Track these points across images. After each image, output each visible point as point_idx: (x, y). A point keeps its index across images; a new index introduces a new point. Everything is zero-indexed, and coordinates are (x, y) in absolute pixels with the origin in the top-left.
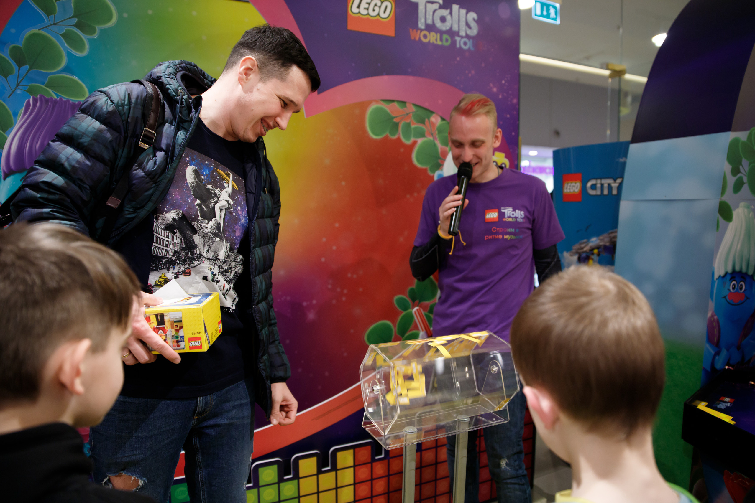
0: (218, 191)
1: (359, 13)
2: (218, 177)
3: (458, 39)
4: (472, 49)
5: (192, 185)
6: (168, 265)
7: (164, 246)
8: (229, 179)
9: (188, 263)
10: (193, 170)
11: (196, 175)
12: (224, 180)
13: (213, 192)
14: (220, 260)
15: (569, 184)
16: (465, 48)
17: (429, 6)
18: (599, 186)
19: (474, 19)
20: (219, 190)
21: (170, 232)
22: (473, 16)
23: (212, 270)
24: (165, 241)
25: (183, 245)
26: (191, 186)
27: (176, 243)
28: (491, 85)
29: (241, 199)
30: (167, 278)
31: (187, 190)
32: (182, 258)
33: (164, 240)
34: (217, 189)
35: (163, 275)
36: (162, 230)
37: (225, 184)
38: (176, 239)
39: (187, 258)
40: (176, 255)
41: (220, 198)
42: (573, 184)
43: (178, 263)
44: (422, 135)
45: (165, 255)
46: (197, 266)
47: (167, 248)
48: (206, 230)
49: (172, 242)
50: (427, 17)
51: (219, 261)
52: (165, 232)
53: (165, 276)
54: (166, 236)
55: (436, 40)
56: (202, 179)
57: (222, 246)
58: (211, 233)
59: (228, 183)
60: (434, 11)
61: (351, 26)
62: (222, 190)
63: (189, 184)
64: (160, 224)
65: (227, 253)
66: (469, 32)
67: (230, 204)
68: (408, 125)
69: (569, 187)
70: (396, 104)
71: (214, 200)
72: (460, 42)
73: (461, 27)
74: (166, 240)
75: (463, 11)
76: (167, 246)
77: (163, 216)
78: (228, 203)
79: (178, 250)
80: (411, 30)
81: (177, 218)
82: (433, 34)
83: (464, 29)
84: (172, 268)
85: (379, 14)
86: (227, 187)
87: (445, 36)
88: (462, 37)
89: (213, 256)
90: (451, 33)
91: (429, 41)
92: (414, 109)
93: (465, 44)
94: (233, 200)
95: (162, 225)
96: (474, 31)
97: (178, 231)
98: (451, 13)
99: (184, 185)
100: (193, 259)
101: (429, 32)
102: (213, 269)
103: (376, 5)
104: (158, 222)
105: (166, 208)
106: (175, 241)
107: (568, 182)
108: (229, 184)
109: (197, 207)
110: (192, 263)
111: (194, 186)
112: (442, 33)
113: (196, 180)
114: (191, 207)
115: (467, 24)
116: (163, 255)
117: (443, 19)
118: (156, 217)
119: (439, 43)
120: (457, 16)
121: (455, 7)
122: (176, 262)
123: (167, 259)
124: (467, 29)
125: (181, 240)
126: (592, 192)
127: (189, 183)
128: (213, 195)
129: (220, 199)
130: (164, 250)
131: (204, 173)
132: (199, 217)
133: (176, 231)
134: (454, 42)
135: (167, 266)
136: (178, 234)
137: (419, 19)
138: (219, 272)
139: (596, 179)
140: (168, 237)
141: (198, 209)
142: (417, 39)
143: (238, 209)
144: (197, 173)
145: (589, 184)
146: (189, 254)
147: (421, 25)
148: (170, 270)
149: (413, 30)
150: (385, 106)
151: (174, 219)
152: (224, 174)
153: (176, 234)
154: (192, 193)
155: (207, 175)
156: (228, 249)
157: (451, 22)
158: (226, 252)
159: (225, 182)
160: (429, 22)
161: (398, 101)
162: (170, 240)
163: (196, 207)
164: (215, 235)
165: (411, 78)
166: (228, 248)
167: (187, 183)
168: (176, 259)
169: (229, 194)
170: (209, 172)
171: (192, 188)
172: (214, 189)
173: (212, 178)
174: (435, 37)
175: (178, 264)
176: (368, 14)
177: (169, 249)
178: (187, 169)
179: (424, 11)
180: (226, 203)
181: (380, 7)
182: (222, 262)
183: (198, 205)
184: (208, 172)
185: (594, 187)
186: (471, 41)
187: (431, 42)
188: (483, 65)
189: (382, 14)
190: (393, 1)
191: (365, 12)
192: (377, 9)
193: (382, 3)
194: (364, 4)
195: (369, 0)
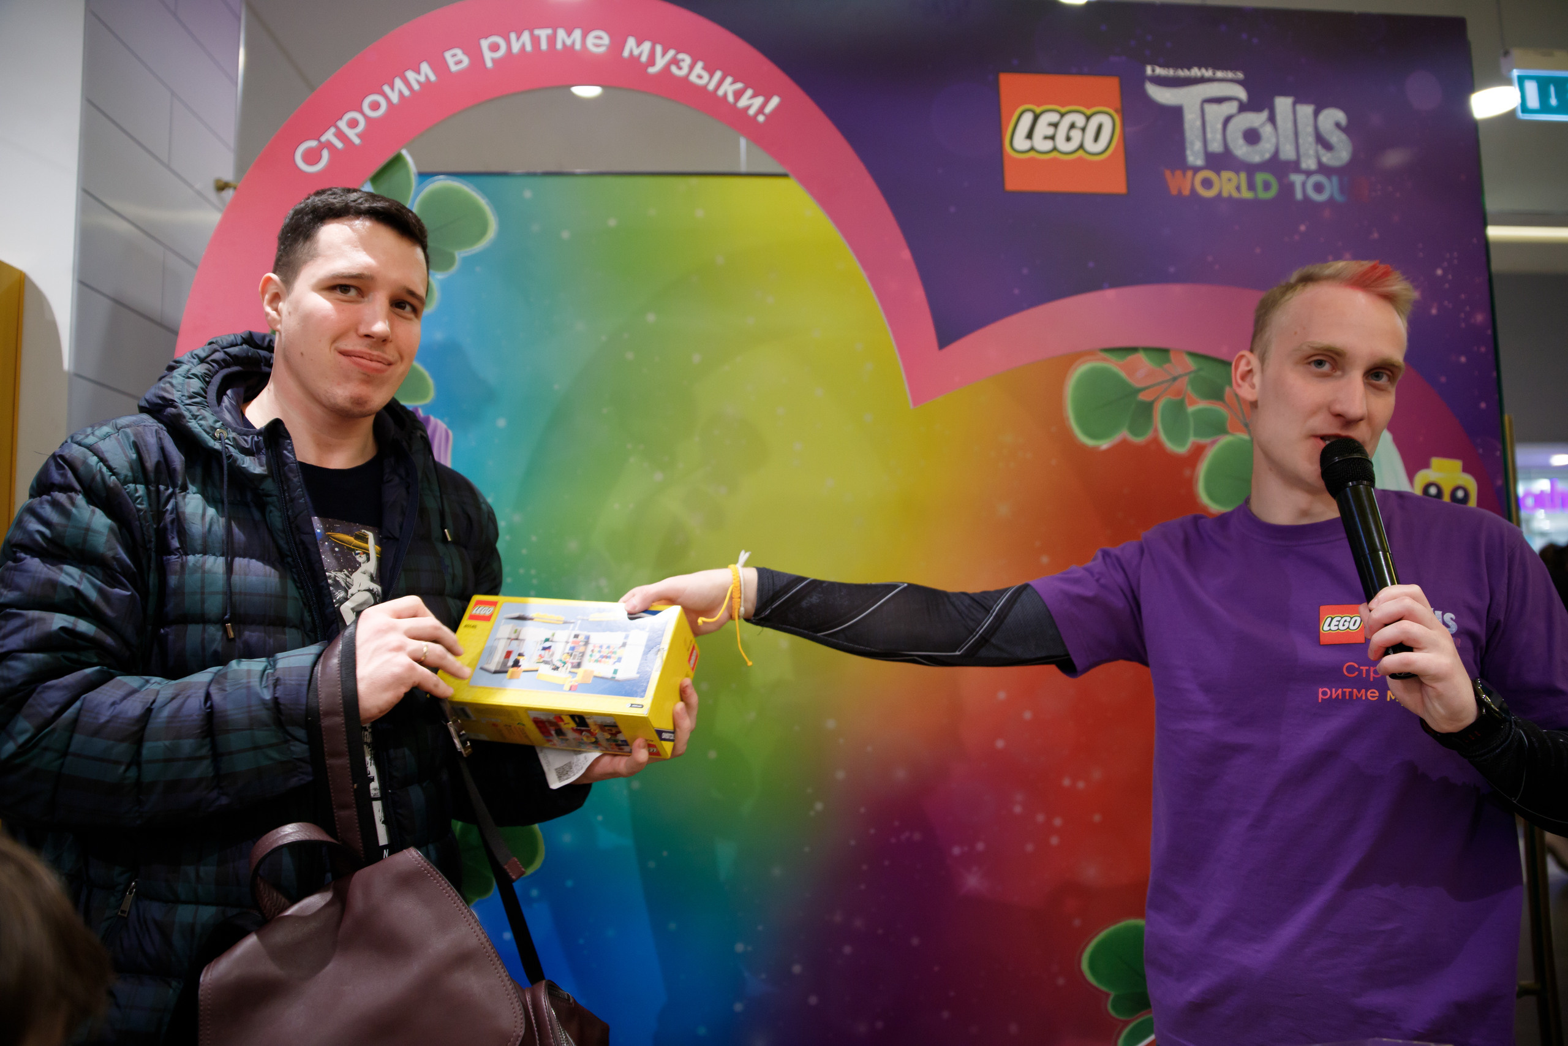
0: (344, 577)
1: (1032, 149)
3: (1297, 179)
4: (1339, 197)
8: (367, 543)
16: (1319, 198)
17: (1210, 108)
19: (1338, 125)
20: (346, 573)
22: (1333, 116)
34: (342, 571)
41: (350, 588)
44: (1220, 429)
50: (1209, 136)
55: (1238, 188)
59: (364, 553)
60: (1228, 120)
61: (1013, 183)
62: (352, 572)
66: (1327, 158)
68: (1178, 407)
70: (1142, 356)
73: (1302, 151)
75: (1306, 111)
78: (372, 594)
80: (1168, 173)
82: (1226, 175)
83: (1312, 152)
85: (1081, 147)
86: (364, 563)
87: (1260, 178)
88: (1308, 173)
90: (1277, 166)
91: (1220, 194)
92: (1191, 364)
93: (1319, 188)
96: (1342, 152)
98: (1272, 119)
101: (1218, 173)
103: (1072, 126)
108: (368, 554)
112: (1251, 169)
117: (1252, 136)
119: (1246, 194)
120: (1290, 125)
121: (1283, 104)
124: (1321, 151)
134: (1287, 189)
137: (1188, 145)
142: (1186, 192)
147: (1194, 156)
149: (1173, 174)
150: (1113, 365)
157: (1274, 140)
159: (358, 554)
160: (1216, 146)
161: (1146, 349)
165: (1177, 290)
169: (372, 576)
174: (1234, 183)
176: (1055, 149)
179: (1199, 123)
181: (1083, 130)
186: (1335, 179)
187: (1225, 194)
188: (1376, 235)
189: (1090, 146)
190: (1116, 111)
191: (1048, 145)
192: (1076, 134)
193: (1088, 118)
194: (1042, 129)
195: (1054, 117)
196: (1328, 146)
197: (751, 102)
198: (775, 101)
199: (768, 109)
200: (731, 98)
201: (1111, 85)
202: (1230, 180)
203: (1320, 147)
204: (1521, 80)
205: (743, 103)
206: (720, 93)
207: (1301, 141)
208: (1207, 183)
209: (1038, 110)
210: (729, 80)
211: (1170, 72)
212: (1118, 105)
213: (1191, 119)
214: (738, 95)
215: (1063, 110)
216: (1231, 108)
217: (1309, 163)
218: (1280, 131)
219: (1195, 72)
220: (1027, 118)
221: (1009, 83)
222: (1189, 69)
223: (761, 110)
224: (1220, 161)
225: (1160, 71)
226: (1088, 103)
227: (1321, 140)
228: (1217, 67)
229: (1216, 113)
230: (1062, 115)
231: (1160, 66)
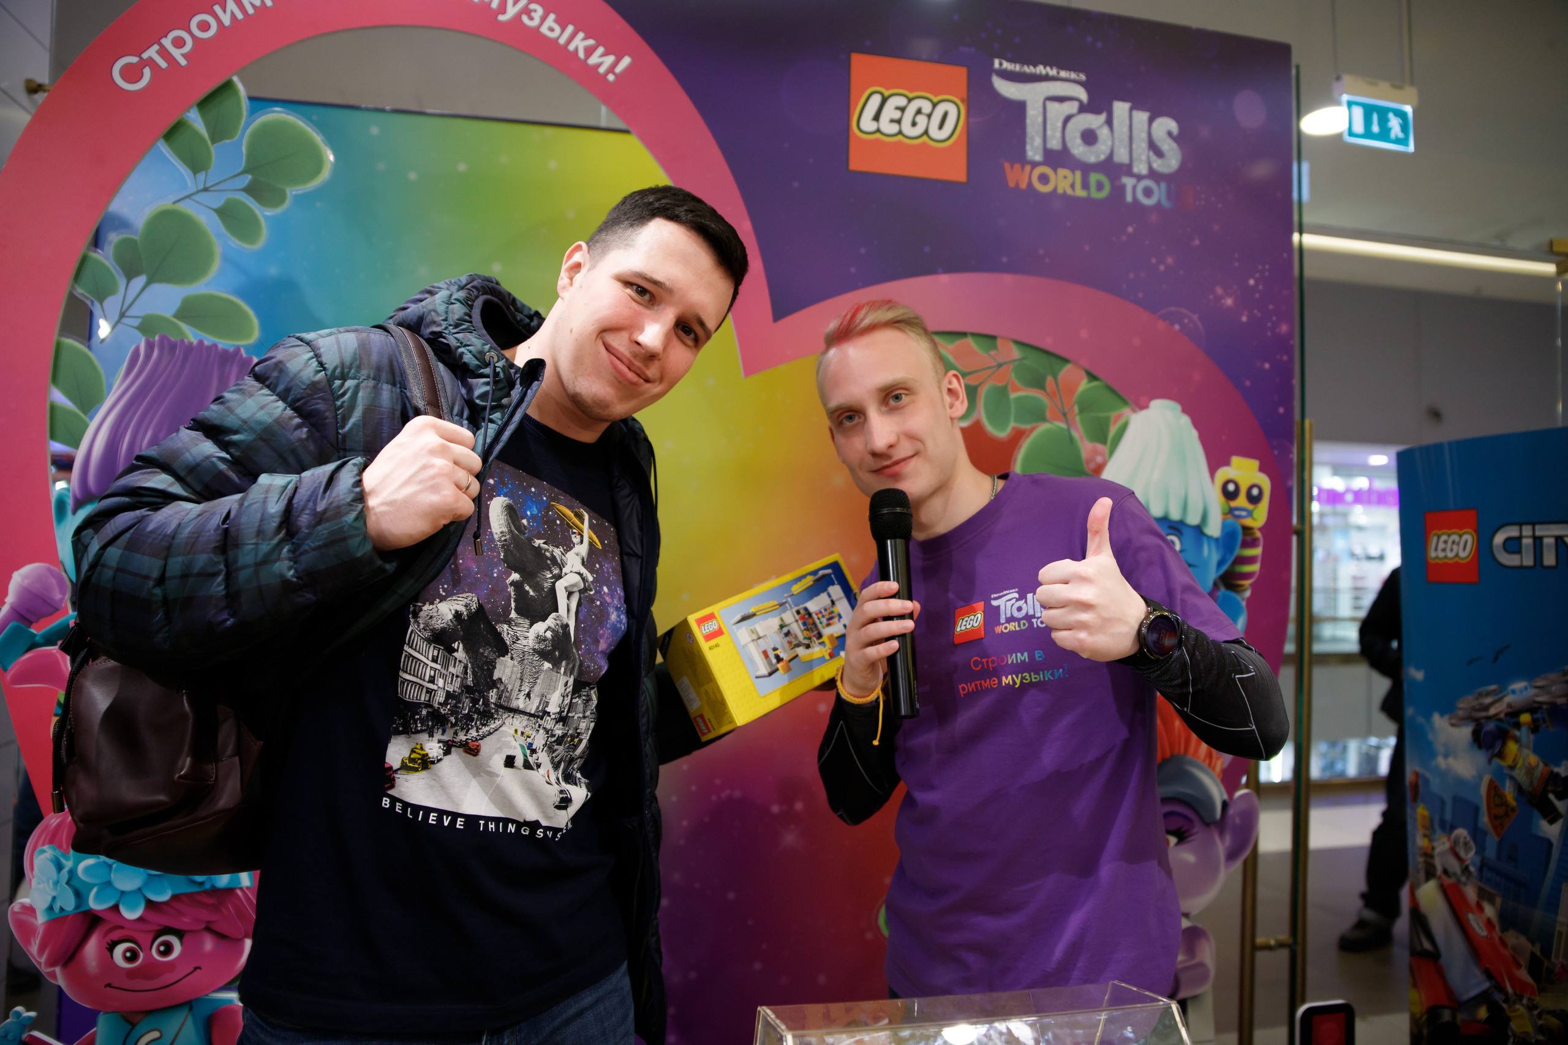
0: (560, 553)
1: (877, 130)
2: (558, 522)
3: (1128, 182)
4: (1166, 203)
5: (503, 539)
6: (430, 723)
7: (424, 680)
8: (583, 524)
9: (476, 723)
10: (504, 505)
11: (511, 517)
12: (571, 527)
13: (548, 554)
14: (550, 716)
15: (1444, 538)
16: (1147, 202)
17: (1053, 107)
18: (1527, 542)
19: (1170, 134)
20: (562, 549)
21: (442, 648)
22: (1166, 125)
23: (529, 740)
24: (429, 668)
25: (470, 681)
26: (500, 541)
27: (453, 675)
28: (1219, 291)
29: (608, 570)
30: (427, 755)
31: (492, 550)
32: (463, 712)
33: (428, 665)
34: (558, 547)
35: (418, 747)
36: (425, 643)
37: (573, 536)
38: (454, 666)
39: (475, 712)
40: (450, 704)
41: (564, 567)
42: (1455, 537)
43: (452, 722)
44: (1040, 416)
45: (427, 699)
46: (496, 730)
47: (431, 686)
48: (524, 642)
49: (443, 671)
50: (1049, 133)
51: (548, 718)
52: (432, 647)
53: (422, 749)
54: (430, 658)
55: (1073, 186)
56: (524, 526)
57: (556, 681)
58: (534, 650)
59: (579, 534)
60: (1068, 119)
61: (858, 162)
62: (567, 551)
63: (496, 537)
64: (422, 626)
65: (566, 698)
66: (1157, 164)
67: (587, 582)
68: (1002, 393)
69: (1441, 545)
70: (970, 340)
71: (552, 573)
72: (1134, 188)
73: (1135, 155)
74: (431, 667)
75: (1141, 117)
76: (432, 680)
77: (431, 607)
78: (582, 578)
79: (454, 691)
80: (1007, 166)
81: (465, 613)
82: (1062, 172)
83: (1144, 158)
84: (440, 731)
85: (926, 132)
86: (577, 544)
87: (1094, 177)
88: (1140, 178)
89: (538, 708)
90: (1111, 168)
91: (1055, 189)
92: (1016, 352)
93: (1148, 192)
94: (591, 572)
95: (425, 630)
96: (1172, 161)
97: (461, 645)
98: (1109, 122)
99: (485, 539)
100: (487, 716)
101: (1055, 169)
102: (532, 737)
103: (919, 112)
104: (419, 623)
105: (441, 590)
106: (451, 669)
107: (1440, 533)
108: (582, 537)
109: (511, 589)
110: (485, 725)
111: (505, 540)
112: (1086, 169)
113: (510, 527)
114: (498, 587)
115: (1153, 147)
116: (423, 699)
117: (1089, 137)
118: (414, 610)
119: (1080, 193)
120: (1126, 129)
121: (1121, 108)
122: (448, 721)
123: (430, 710)
124: (1153, 157)
125: (466, 667)
126: (1510, 560)
127: (496, 533)
128: (549, 562)
129: (564, 570)
130: (425, 690)
131: (529, 513)
132: (513, 612)
133: (456, 647)
134: (1118, 191)
135: (428, 725)
136: (461, 654)
137: (1028, 140)
138: (546, 744)
139: (1521, 525)
140: (435, 660)
141: (513, 593)
142: (1023, 186)
143: (605, 593)
144: (512, 513)
145: (1499, 539)
146: (481, 703)
147: (1034, 152)
148: (435, 735)
149: (1012, 167)
151: (458, 615)
152: (572, 515)
153: (455, 654)
154: (502, 557)
155: (533, 517)
156: (568, 690)
157: (1109, 143)
158: (564, 697)
159: (575, 533)
160: (1055, 144)
161: (973, 335)
162: (438, 667)
163: (509, 590)
164: (544, 655)
165: (1008, 279)
166: (570, 686)
167: (491, 533)
168: (448, 714)
169: (583, 559)
170: (539, 511)
171: (503, 546)
172: (551, 548)
173: (545, 523)
174: (1070, 180)
175: (453, 725)
176: (900, 132)
177: (434, 687)
178: (492, 502)
179: (1040, 119)
180: (578, 578)
181: (929, 116)
182: (555, 718)
183: (513, 583)
184: (535, 511)
185: (1513, 545)
186: (1163, 185)
187: (1060, 191)
188: (1197, 242)
189: (934, 132)
190: (962, 101)
191: (893, 129)
192: (922, 120)
193: (935, 105)
194: (889, 112)
195: (902, 101)
196: (1159, 153)
197: (602, 61)
198: (626, 61)
199: (619, 69)
200: (581, 54)
201: (960, 74)
202: (1065, 177)
203: (1151, 153)
204: (1350, 104)
205: (593, 60)
206: (571, 47)
207: (1134, 146)
208: (1044, 179)
209: (887, 93)
210: (581, 35)
211: (1017, 68)
212: (964, 95)
213: (1033, 114)
214: (589, 51)
215: (911, 95)
216: (1072, 107)
217: (1141, 168)
218: (1116, 135)
219: (1041, 70)
220: (876, 100)
221: (861, 64)
222: (1035, 66)
223: (611, 69)
224: (1058, 158)
225: (1006, 65)
226: (936, 91)
227: (1154, 147)
228: (1061, 67)
229: (1058, 111)
230: (910, 100)
231: (1008, 60)
